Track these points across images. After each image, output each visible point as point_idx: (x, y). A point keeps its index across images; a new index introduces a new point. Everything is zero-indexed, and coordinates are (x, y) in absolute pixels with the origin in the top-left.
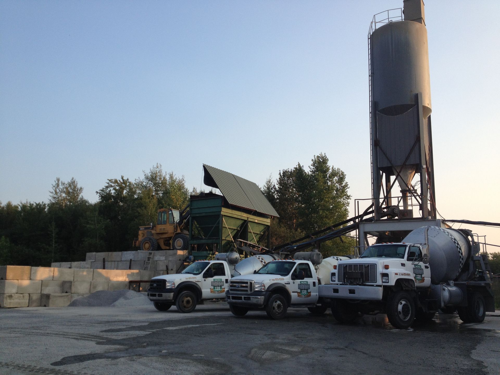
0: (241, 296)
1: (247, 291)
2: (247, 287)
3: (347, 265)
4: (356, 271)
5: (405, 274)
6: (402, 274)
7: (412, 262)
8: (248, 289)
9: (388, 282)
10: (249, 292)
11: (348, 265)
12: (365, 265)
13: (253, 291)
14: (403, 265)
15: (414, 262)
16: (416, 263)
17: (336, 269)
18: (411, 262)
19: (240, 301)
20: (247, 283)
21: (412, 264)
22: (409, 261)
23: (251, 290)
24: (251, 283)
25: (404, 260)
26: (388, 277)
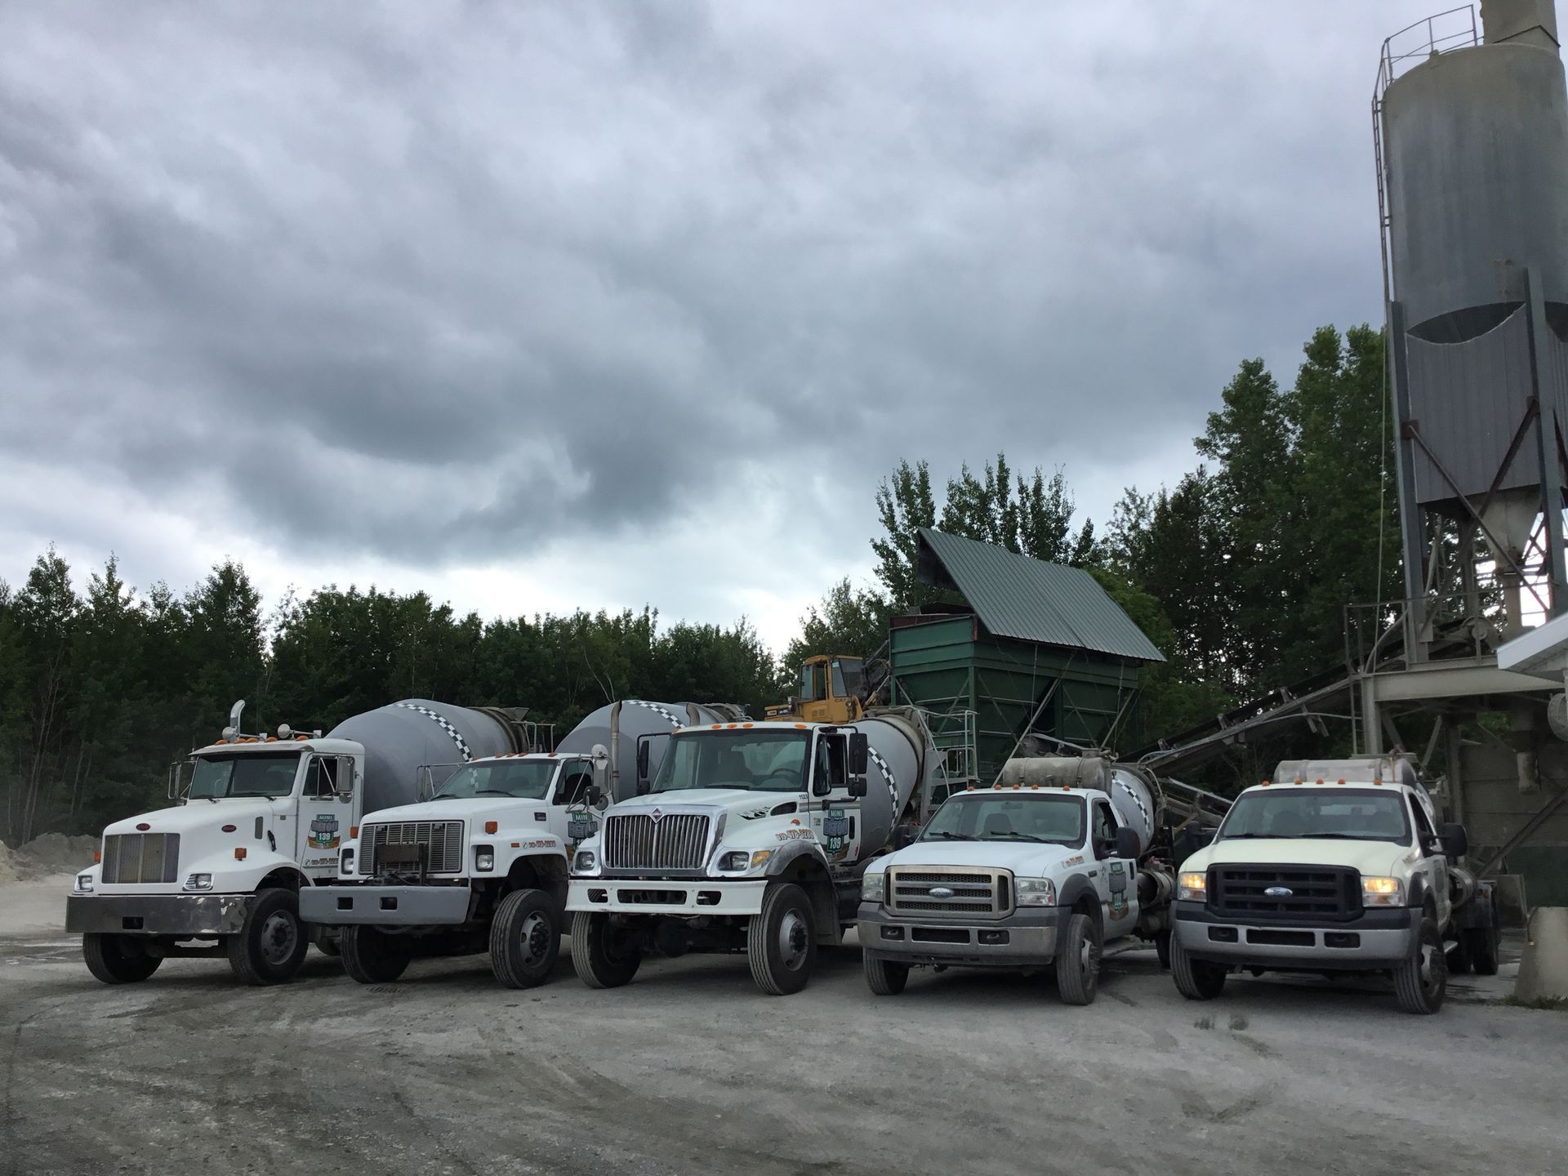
1: (988, 907)
3: (386, 827)
4: (411, 843)
5: (540, 843)
6: (532, 845)
7: (568, 806)
9: (491, 870)
11: (388, 825)
12: (434, 825)
14: (540, 818)
15: (572, 806)
16: (579, 807)
17: (356, 838)
18: (564, 807)
21: (567, 812)
22: (559, 804)
23: (1004, 905)
25: (546, 804)
26: (493, 855)
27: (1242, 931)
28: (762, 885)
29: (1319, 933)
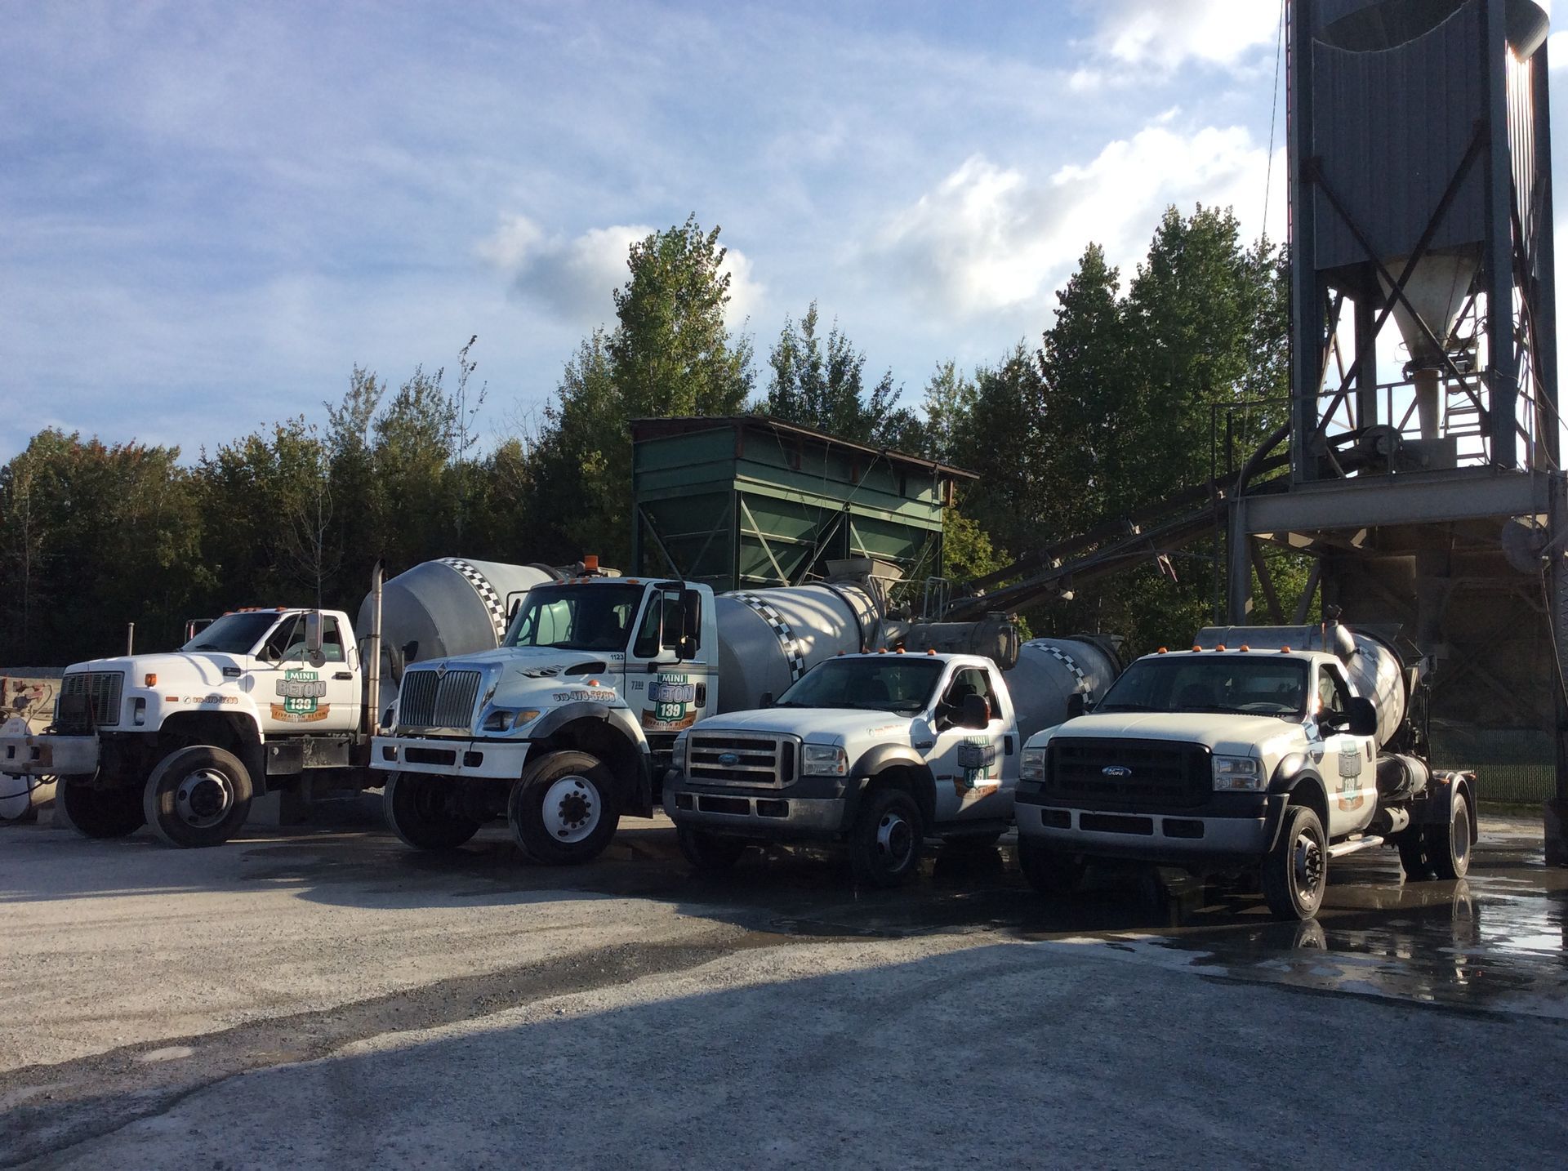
0: (745, 798)
1: (770, 777)
2: (770, 761)
8: (776, 770)
9: (142, 724)
10: (778, 784)
13: (796, 776)
14: (229, 673)
19: (739, 817)
20: (771, 745)
23: (787, 774)
24: (789, 747)
27: (1075, 814)
28: (523, 748)
29: (1158, 820)
